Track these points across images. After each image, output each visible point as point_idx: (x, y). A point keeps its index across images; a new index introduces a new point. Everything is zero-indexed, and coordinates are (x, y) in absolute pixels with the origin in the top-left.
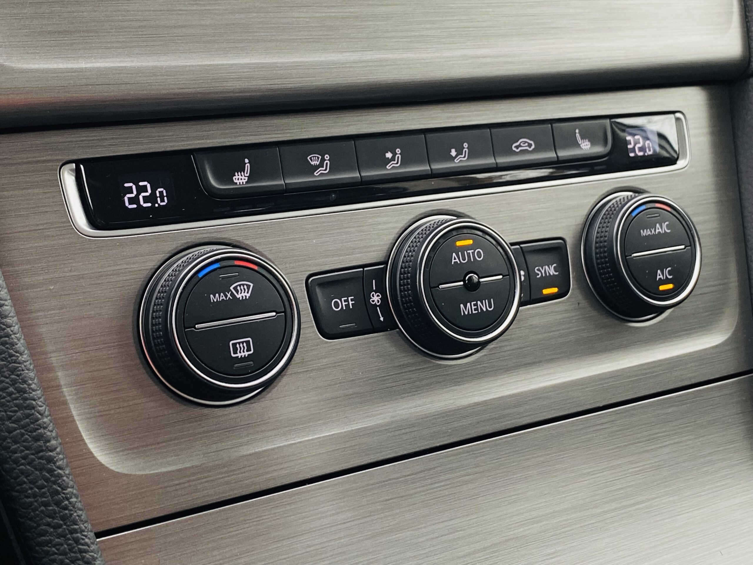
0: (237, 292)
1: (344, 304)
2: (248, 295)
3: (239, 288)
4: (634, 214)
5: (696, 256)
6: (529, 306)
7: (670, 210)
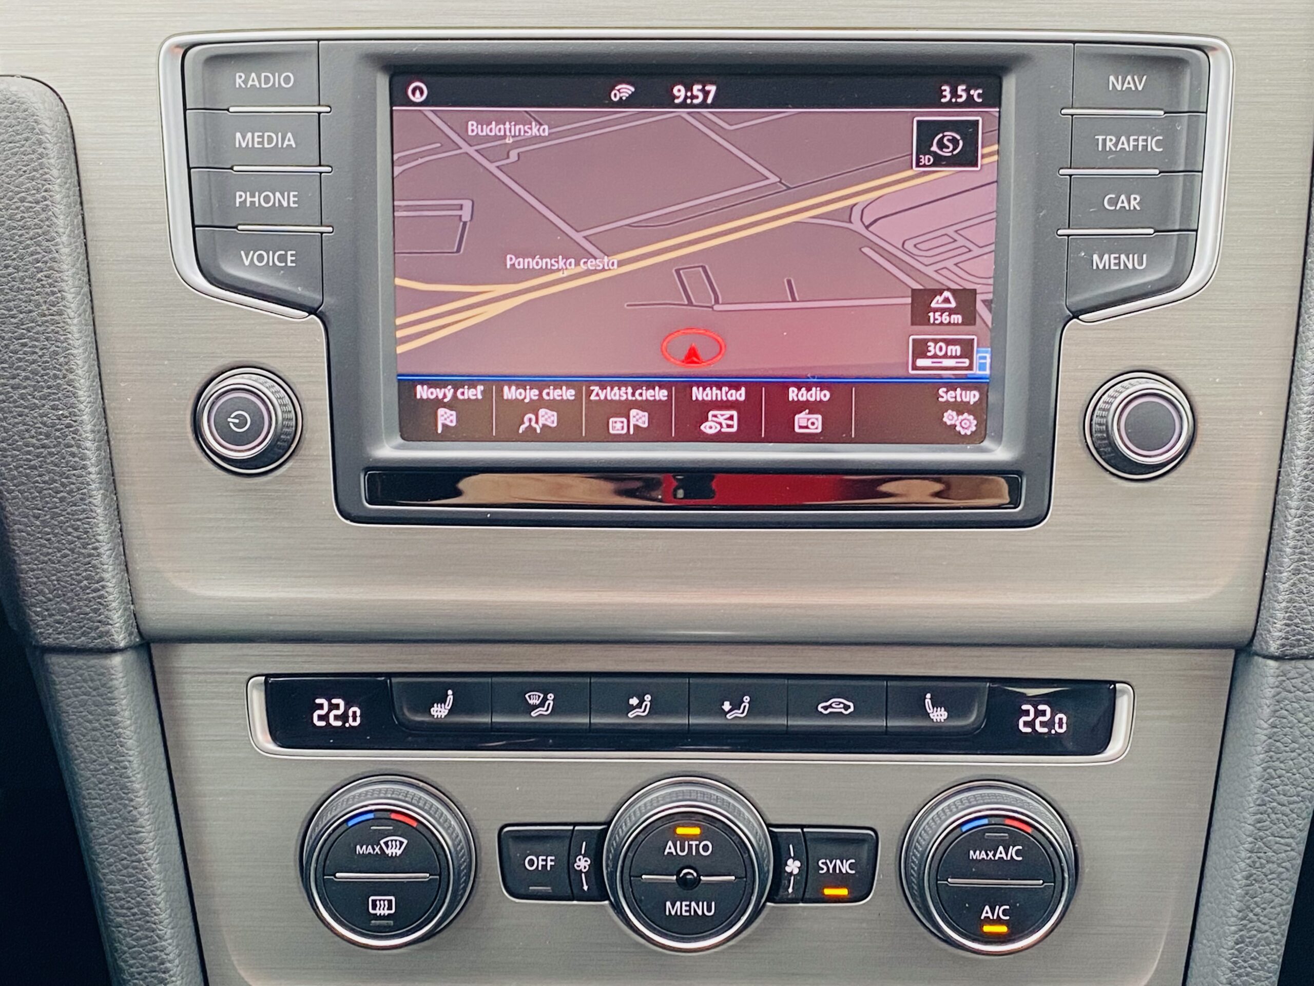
0: (387, 846)
1: (541, 863)
2: (399, 852)
3: (390, 843)
4: (965, 828)
5: (1061, 897)
6: (801, 905)
7: (1030, 830)
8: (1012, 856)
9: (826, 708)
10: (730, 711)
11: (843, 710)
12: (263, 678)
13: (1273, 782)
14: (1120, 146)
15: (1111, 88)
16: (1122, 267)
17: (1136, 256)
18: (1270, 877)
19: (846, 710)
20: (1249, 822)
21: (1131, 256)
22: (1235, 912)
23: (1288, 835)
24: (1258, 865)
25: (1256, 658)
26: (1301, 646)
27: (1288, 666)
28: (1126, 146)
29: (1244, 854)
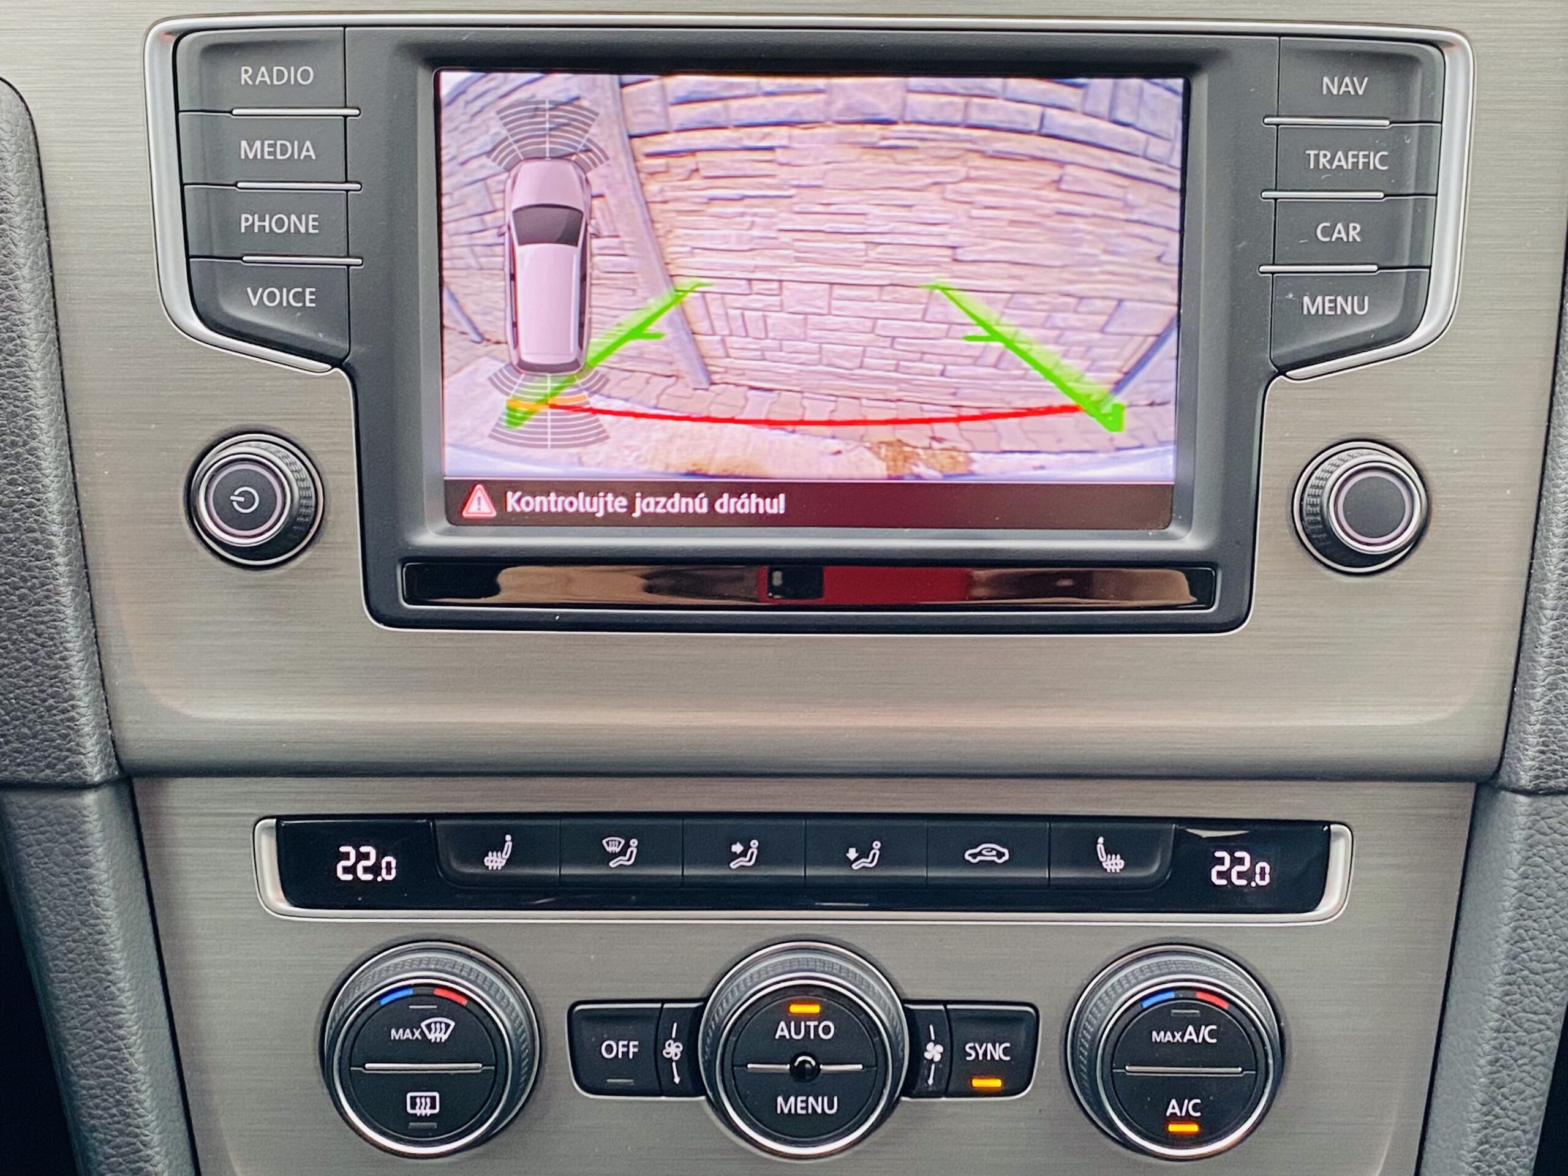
0: (430, 1030)
1: (621, 1050)
2: (445, 1037)
3: (433, 1026)
4: (1146, 1004)
5: (1264, 1087)
6: (944, 1099)
7: (1226, 1006)
8: (1204, 1038)
9: (974, 856)
10: (856, 860)
11: (995, 859)
12: (274, 821)
13: (1524, 945)
14: (1336, 163)
15: (1325, 92)
16: (1339, 312)
17: (1356, 298)
18: (1520, 1062)
19: (1000, 858)
20: (1496, 994)
21: (1350, 298)
22: (1478, 1106)
23: (1543, 1010)
24: (1505, 1047)
25: (1503, 793)
26: (1558, 778)
27: (1543, 802)
28: (1343, 163)
29: (1488, 1034)
